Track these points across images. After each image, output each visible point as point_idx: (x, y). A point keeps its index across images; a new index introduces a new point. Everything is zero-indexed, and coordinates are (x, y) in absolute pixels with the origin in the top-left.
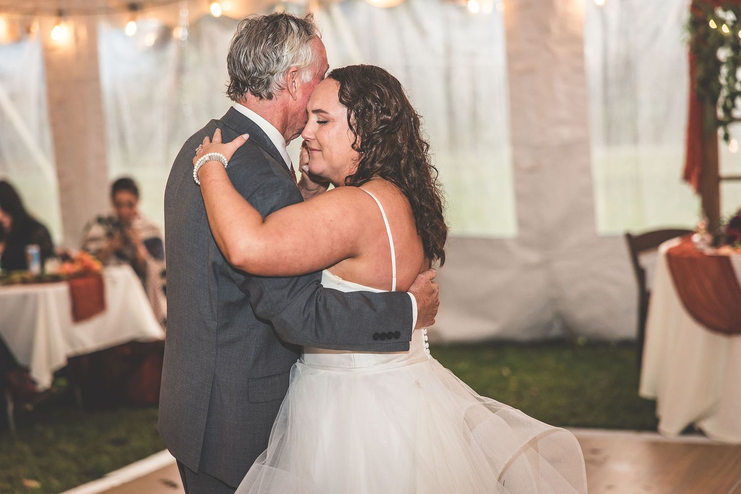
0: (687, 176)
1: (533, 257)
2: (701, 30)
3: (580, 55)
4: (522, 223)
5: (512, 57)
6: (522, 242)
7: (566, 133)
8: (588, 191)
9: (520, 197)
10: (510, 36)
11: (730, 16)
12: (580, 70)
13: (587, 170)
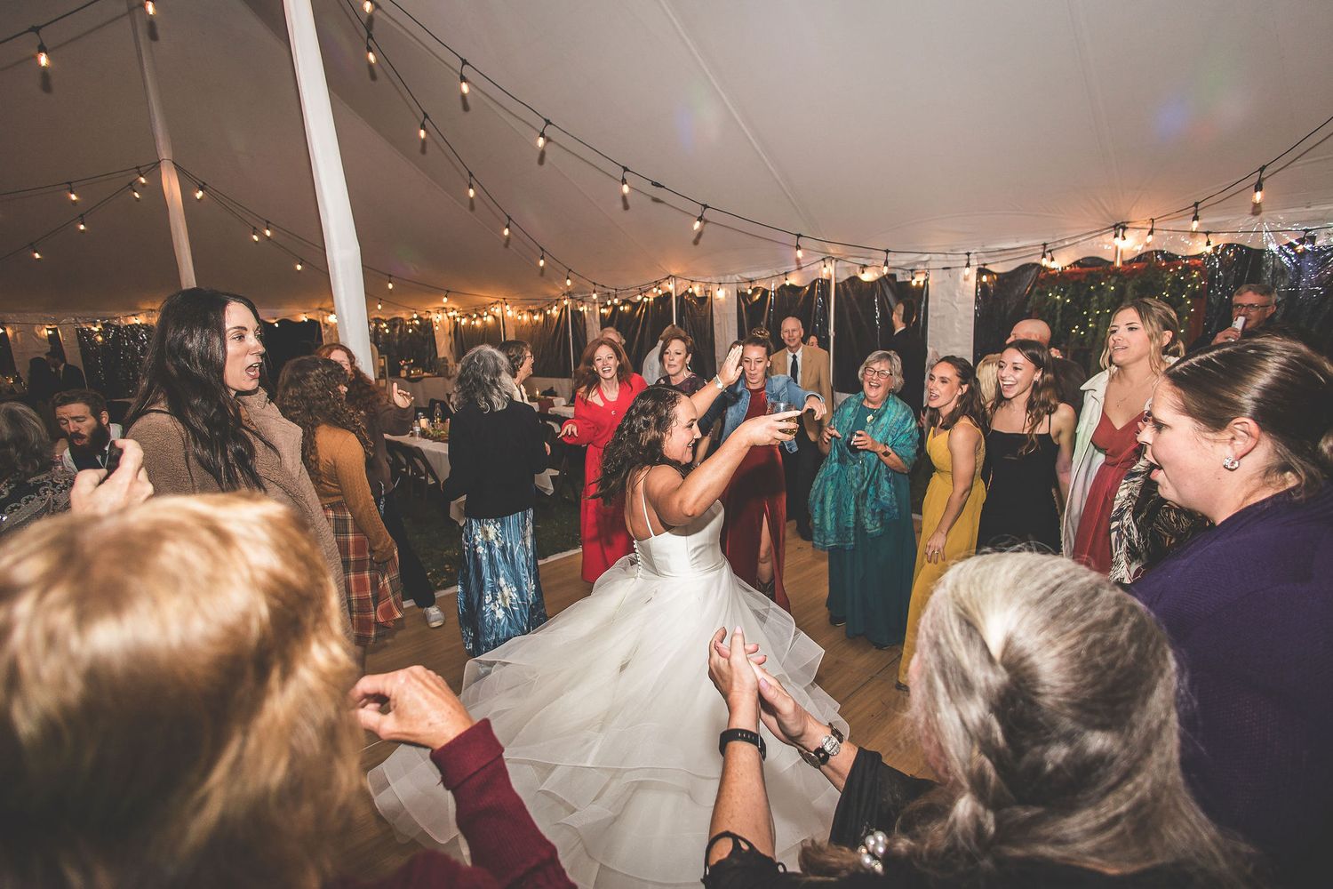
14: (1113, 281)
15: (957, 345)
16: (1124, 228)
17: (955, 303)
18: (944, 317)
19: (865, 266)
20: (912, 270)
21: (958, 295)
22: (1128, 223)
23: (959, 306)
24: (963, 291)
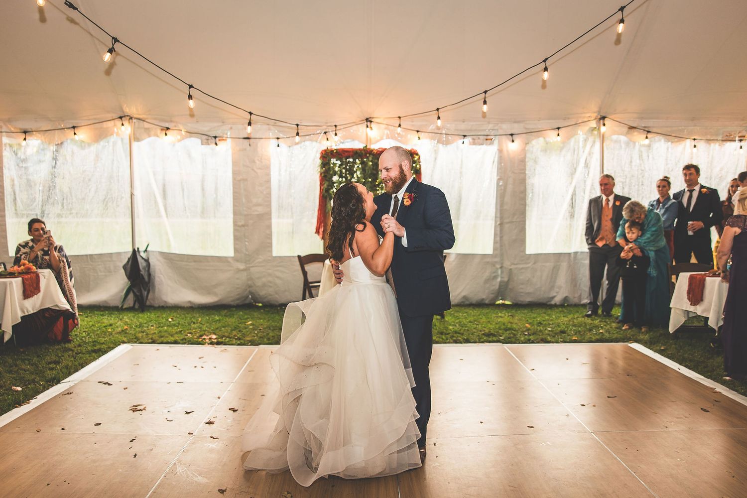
0: (317, 232)
1: (241, 266)
2: (327, 167)
3: (269, 174)
4: (236, 250)
5: (235, 173)
6: (235, 259)
7: (260, 210)
8: (269, 236)
9: (236, 238)
10: (235, 163)
11: (339, 162)
12: (269, 181)
13: (269, 227)
14: (370, 159)
15: (259, 205)
16: (371, 122)
17: (255, 169)
18: (246, 180)
19: (168, 129)
20: (215, 137)
21: (257, 162)
22: (373, 118)
23: (259, 171)
24: (261, 159)
